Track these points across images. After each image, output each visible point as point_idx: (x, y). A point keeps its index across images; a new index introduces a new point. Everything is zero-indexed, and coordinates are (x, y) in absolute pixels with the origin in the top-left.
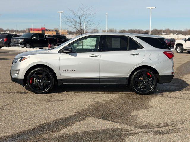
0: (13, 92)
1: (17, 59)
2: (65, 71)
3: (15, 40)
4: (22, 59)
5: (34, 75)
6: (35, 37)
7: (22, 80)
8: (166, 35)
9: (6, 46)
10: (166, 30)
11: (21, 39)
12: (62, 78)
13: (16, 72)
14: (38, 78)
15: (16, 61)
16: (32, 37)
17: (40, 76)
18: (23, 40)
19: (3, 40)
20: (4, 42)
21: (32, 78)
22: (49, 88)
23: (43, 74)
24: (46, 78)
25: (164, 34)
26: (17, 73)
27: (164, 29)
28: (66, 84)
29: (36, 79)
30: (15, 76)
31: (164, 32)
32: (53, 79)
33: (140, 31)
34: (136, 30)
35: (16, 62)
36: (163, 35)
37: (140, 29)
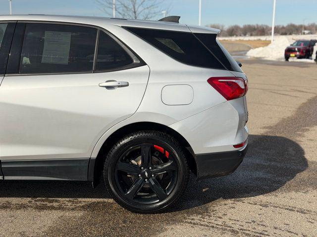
8: (309, 34)
10: (309, 26)
25: (306, 32)
27: (306, 24)
31: (306, 29)
33: (265, 27)
34: (257, 25)
36: (304, 34)
37: (263, 24)
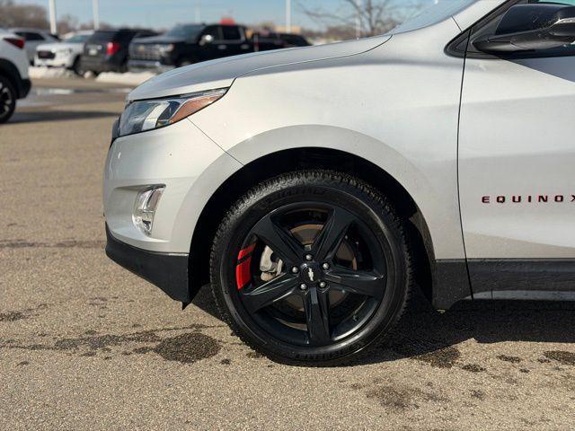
0: (117, 332)
1: (145, 104)
2: (501, 200)
3: (142, 48)
4: (174, 106)
5: (263, 226)
6: (208, 38)
7: (178, 259)
9: (115, 71)
11: (162, 43)
12: (473, 253)
13: (138, 201)
14: (290, 251)
15: (138, 120)
16: (200, 37)
17: (307, 231)
18: (170, 48)
19: (104, 51)
20: (108, 56)
21: (252, 247)
22: (374, 322)
23: (331, 222)
24: (344, 252)
26: (143, 207)
28: (498, 295)
29: (273, 258)
30: (131, 230)
32: (401, 258)
35: (137, 129)
